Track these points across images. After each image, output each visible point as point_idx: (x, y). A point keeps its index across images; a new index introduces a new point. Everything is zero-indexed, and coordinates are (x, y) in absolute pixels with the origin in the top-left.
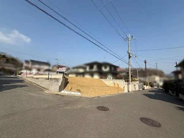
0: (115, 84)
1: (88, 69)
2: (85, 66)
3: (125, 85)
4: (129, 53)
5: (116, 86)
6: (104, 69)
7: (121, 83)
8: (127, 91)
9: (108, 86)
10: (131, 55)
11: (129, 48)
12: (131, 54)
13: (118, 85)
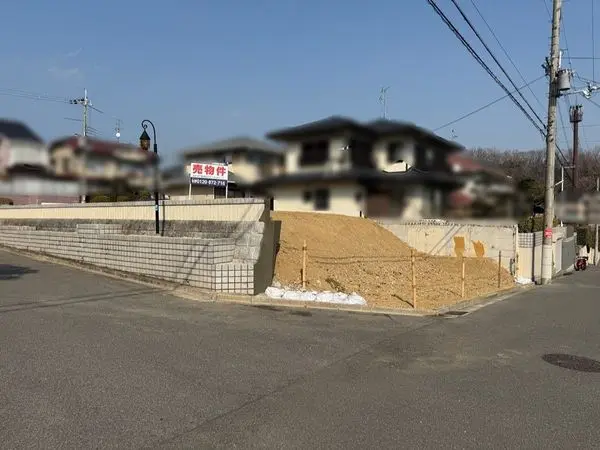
0: (460, 243)
1: (292, 164)
2: (275, 146)
3: (518, 250)
4: (555, 69)
5: (470, 252)
6: (384, 164)
7: (499, 239)
8: (529, 281)
9: (425, 257)
10: (566, 84)
11: (557, 40)
12: (565, 75)
13: (479, 247)
